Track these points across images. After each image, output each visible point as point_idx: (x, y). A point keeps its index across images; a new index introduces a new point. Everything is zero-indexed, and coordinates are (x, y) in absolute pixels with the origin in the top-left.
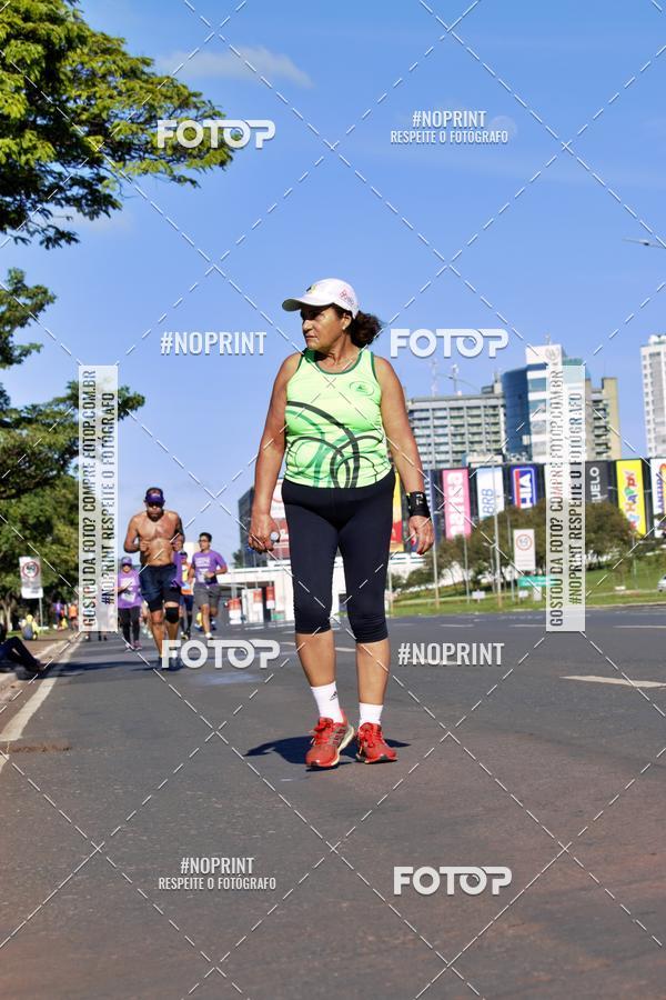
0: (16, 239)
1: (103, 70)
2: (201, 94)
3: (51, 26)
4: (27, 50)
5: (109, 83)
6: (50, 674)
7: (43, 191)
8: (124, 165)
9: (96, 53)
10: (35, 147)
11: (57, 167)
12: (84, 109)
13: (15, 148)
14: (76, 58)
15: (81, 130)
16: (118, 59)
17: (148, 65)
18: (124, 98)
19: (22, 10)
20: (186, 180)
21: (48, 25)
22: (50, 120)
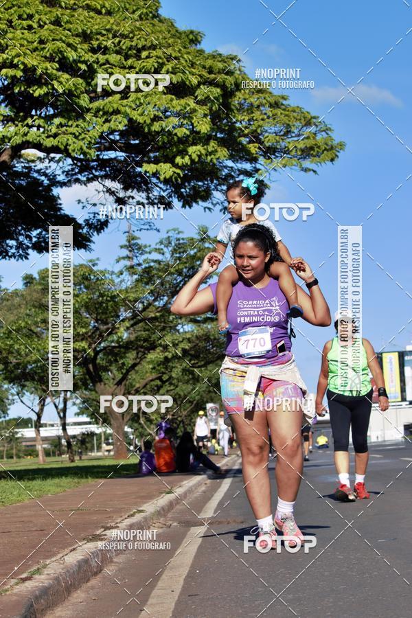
0: (205, 208)
1: (257, 103)
2: (318, 117)
3: (226, 77)
4: (210, 92)
5: (261, 111)
6: (228, 476)
7: (221, 178)
8: (272, 161)
9: (253, 93)
10: (216, 151)
11: (230, 163)
12: (246, 128)
13: (203, 152)
14: (241, 96)
15: (244, 140)
16: (267, 96)
17: (285, 99)
18: (271, 120)
19: (207, 67)
20: (310, 170)
21: (224, 76)
22: (226, 134)
